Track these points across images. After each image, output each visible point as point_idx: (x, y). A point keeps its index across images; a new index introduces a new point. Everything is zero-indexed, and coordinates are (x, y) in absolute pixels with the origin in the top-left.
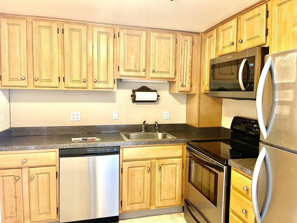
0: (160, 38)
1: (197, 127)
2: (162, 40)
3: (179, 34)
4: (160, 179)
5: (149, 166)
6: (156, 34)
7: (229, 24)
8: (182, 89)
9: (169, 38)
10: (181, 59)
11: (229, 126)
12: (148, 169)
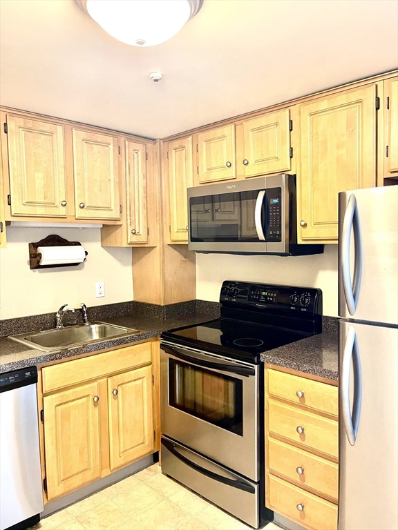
0: (90, 142)
1: (162, 305)
2: (94, 146)
3: (122, 139)
4: (117, 414)
5: (97, 394)
6: (83, 134)
7: (219, 132)
8: (135, 239)
9: (107, 145)
10: (130, 184)
11: (215, 298)
12: (96, 399)
